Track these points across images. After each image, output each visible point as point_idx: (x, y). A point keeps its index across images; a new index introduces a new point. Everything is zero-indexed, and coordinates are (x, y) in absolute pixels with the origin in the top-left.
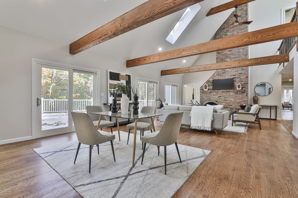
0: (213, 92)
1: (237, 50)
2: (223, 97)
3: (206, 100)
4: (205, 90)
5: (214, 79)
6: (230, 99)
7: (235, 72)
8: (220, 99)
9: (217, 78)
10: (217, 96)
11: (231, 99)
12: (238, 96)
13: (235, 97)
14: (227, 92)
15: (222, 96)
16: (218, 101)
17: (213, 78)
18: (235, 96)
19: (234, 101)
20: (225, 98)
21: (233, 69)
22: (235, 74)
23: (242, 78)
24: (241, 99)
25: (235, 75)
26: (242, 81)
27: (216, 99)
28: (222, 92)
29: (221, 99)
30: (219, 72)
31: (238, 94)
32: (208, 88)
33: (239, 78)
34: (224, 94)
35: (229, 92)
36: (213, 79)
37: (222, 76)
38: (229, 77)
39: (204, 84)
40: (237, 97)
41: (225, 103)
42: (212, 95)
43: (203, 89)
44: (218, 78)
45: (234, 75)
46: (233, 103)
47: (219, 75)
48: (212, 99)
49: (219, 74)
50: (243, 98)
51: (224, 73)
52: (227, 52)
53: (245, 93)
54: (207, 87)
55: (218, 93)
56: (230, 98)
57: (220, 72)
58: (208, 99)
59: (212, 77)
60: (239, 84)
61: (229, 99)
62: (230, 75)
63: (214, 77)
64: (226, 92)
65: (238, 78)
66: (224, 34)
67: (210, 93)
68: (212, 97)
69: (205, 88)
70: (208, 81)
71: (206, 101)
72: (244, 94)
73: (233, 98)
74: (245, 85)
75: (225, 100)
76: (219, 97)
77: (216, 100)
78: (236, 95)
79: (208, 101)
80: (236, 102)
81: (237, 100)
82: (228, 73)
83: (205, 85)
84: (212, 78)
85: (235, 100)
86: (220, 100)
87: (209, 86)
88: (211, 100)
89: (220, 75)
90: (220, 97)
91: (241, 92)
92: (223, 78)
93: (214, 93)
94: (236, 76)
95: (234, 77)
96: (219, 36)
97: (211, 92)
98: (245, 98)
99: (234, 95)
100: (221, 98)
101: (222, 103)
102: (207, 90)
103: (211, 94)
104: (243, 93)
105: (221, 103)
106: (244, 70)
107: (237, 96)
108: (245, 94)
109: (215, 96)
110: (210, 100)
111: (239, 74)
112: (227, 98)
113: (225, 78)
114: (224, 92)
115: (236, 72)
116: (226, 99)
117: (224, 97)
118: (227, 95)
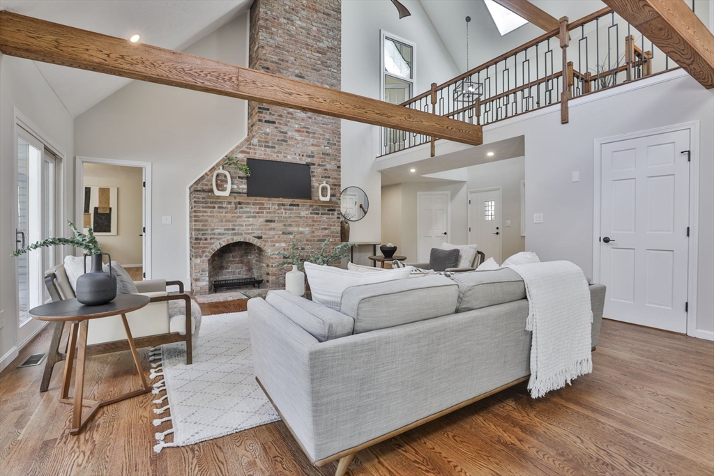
0: (248, 204)
1: (318, 82)
2: (279, 221)
3: (219, 234)
4: (217, 193)
5: (252, 156)
6: (301, 229)
7: (313, 145)
8: (271, 229)
9: (260, 154)
10: (262, 220)
11: (303, 229)
12: (320, 221)
13: (312, 224)
14: (292, 207)
15: (276, 219)
16: (264, 236)
17: (248, 153)
18: (313, 221)
19: (309, 236)
20: (285, 225)
21: (307, 137)
22: (312, 153)
23: (328, 166)
24: (326, 229)
25: (313, 157)
26: (329, 177)
27: (258, 229)
28: (279, 205)
29: (274, 229)
30: (268, 134)
31: (318, 214)
32: (229, 186)
33: (322, 166)
34: (284, 211)
35: (298, 205)
36: (248, 156)
37: (278, 152)
38: (297, 160)
39: (213, 169)
40: (316, 221)
41: (285, 241)
42: (244, 215)
43: (211, 191)
44: (263, 157)
45: (310, 156)
46: (307, 240)
47: (268, 147)
48: (244, 227)
49: (267, 142)
50: (331, 225)
51: (284, 143)
52: (291, 75)
53: (334, 210)
54: (226, 182)
55: (265, 208)
56: (298, 226)
57: (270, 137)
58: (228, 230)
59: (244, 148)
60: (324, 184)
61: (294, 229)
62: (299, 151)
63: (252, 151)
64: (288, 207)
65: (319, 165)
66: (283, 13)
67: (236, 208)
68: (244, 220)
69: (220, 187)
70: (228, 161)
71: (218, 239)
72: (333, 214)
73: (307, 225)
74: (335, 189)
75: (287, 231)
76: (267, 221)
77: (258, 233)
78: (316, 216)
79: (230, 237)
80: (314, 237)
81: (316, 233)
82: (293, 146)
83: (218, 175)
84: (242, 152)
85: (313, 232)
86: (272, 233)
87: (232, 178)
88: (241, 234)
89: (270, 145)
90: (271, 221)
91: (327, 209)
92: (281, 158)
93: (252, 209)
94: (315, 160)
95: (309, 160)
96: (269, 13)
97: (240, 203)
98: (334, 225)
99: (310, 218)
100: (272, 225)
101: (277, 242)
102: (227, 193)
103: (238, 210)
104: (331, 212)
105: (272, 242)
106: (333, 147)
107: (318, 219)
108: (336, 213)
109: (255, 217)
110: (235, 234)
111: (322, 156)
112: (290, 225)
113: (285, 160)
114: (283, 205)
115: (316, 148)
116: (290, 229)
117: (283, 221)
118: (290, 217)
